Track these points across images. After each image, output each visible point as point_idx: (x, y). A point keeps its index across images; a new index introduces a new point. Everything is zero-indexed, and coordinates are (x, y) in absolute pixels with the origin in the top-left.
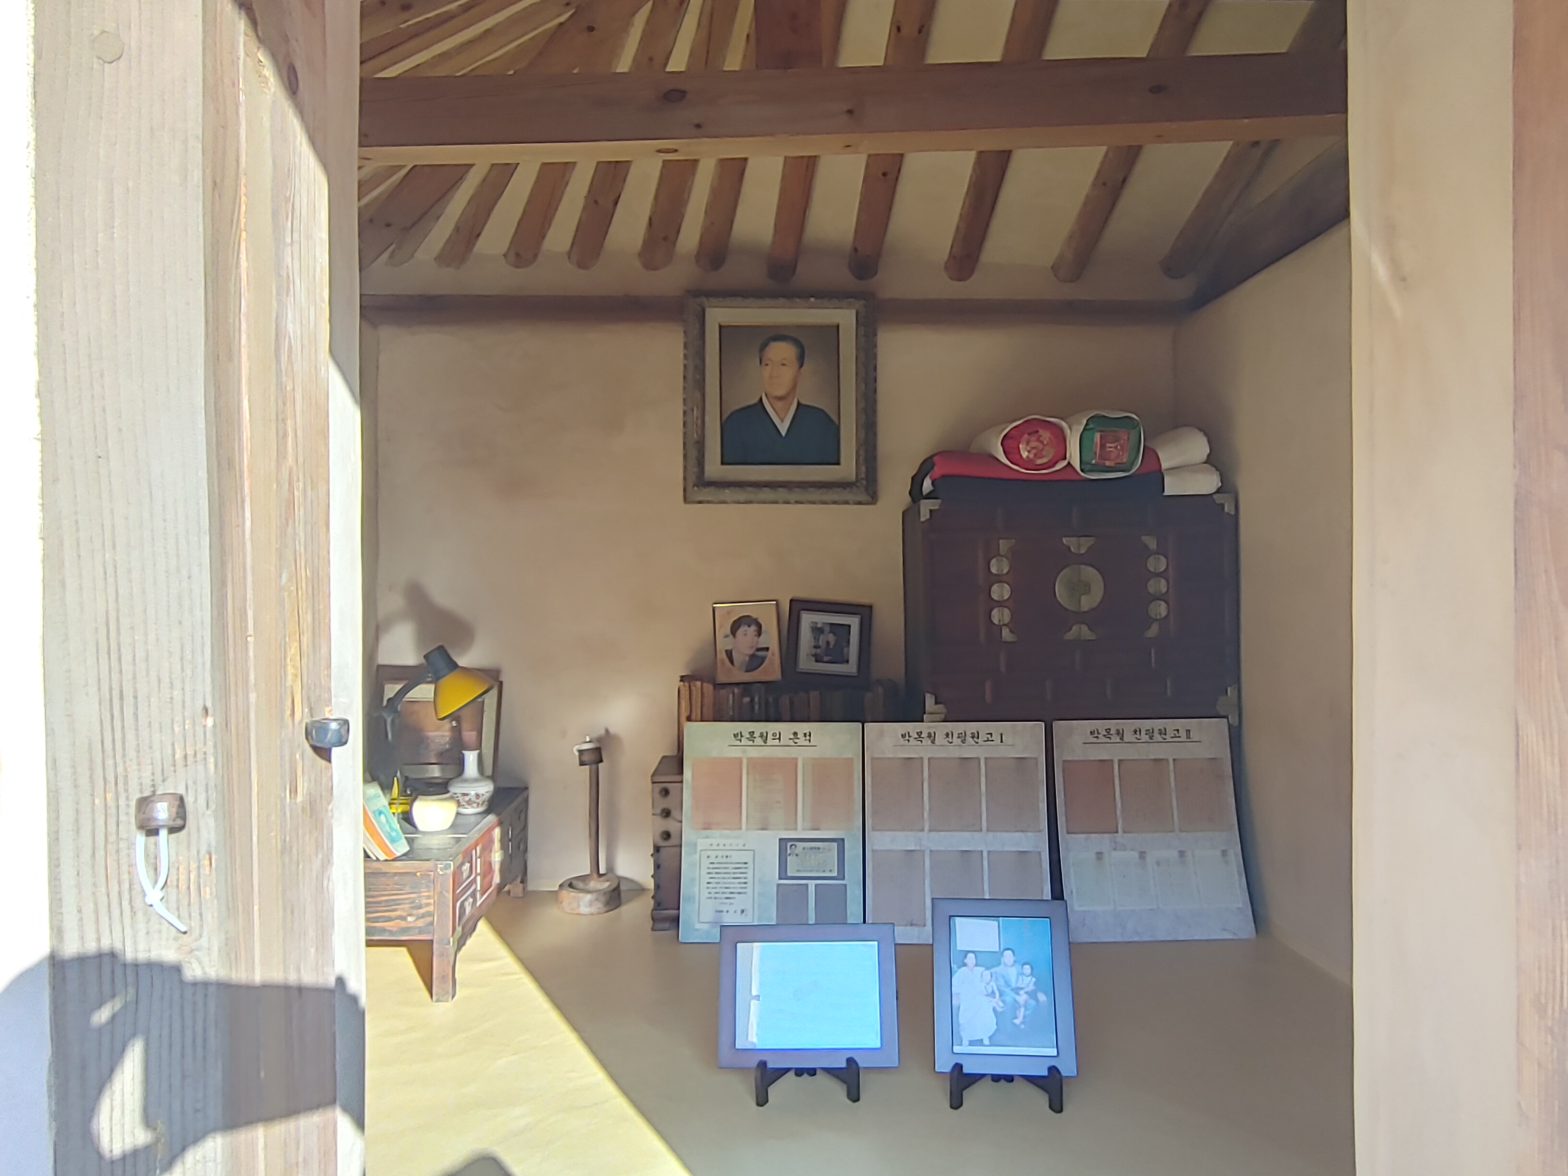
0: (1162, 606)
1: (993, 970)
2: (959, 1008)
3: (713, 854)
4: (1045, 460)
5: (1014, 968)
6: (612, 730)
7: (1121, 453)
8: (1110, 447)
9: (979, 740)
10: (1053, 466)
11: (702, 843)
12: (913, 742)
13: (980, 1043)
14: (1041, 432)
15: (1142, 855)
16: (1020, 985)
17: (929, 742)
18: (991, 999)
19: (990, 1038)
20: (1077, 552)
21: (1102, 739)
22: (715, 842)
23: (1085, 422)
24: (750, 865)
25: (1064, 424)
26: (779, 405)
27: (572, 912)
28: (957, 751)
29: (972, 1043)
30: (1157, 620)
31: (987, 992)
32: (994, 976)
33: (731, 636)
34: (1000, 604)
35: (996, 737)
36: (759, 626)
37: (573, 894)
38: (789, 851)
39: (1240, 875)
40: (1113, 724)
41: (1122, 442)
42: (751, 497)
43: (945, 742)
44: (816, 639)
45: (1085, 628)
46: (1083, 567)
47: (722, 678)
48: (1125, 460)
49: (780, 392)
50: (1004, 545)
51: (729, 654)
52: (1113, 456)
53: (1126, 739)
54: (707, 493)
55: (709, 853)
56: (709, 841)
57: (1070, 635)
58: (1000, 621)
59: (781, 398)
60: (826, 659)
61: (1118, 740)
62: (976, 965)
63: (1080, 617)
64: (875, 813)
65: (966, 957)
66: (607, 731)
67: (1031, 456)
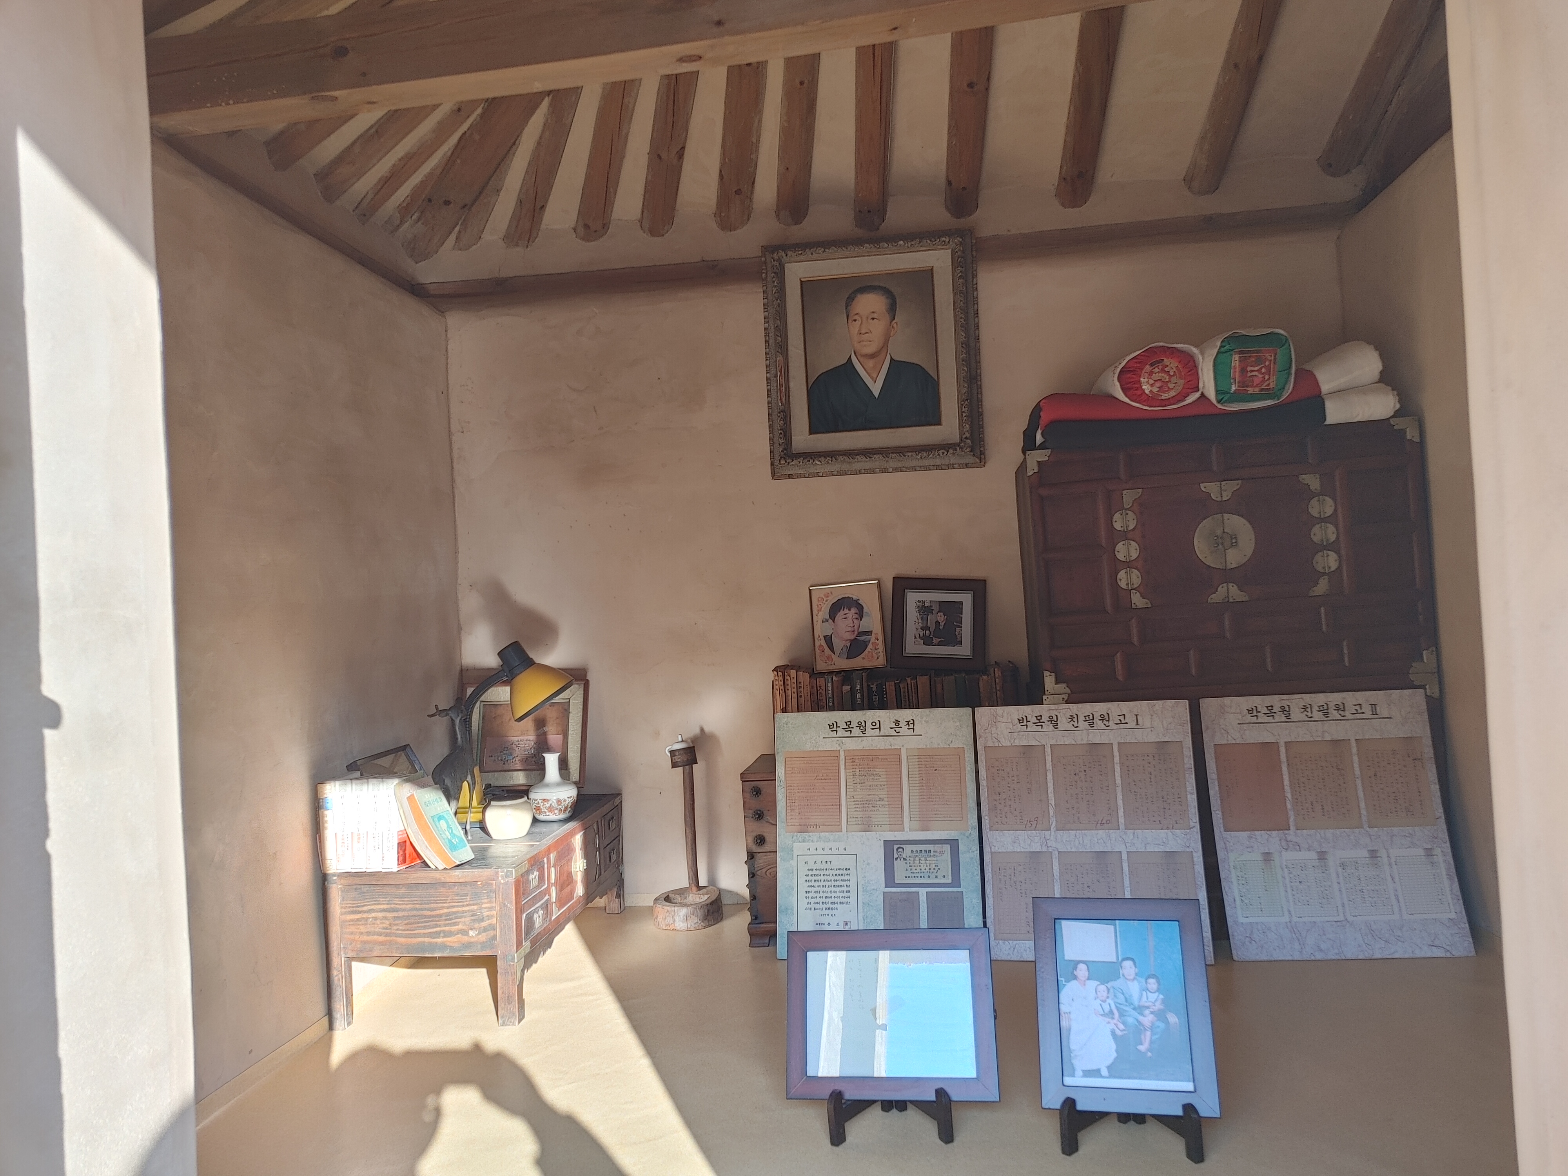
0: (1330, 558)
1: (1109, 985)
2: (1069, 1030)
3: (811, 860)
4: (1172, 393)
5: (1136, 982)
6: (707, 729)
7: (1267, 377)
8: (1252, 371)
9: (1111, 723)
10: (1183, 400)
11: (799, 848)
12: (1032, 727)
13: (1096, 1073)
14: (1166, 361)
15: (1322, 856)
16: (1144, 1002)
17: (1051, 728)
18: (1108, 1020)
19: (1109, 1068)
20: (1219, 499)
21: (1263, 718)
22: (812, 846)
23: (1219, 344)
24: (853, 871)
25: (1195, 350)
26: (870, 363)
27: (667, 928)
28: (1083, 736)
29: (1088, 1073)
30: (1325, 574)
31: (1104, 1011)
32: (1111, 990)
33: (830, 621)
34: (1128, 565)
35: (1130, 719)
36: (860, 608)
37: (668, 907)
38: (896, 856)
39: (1450, 878)
40: (1276, 701)
41: (1267, 363)
42: (845, 467)
43: (1069, 726)
44: (924, 619)
45: (1233, 589)
46: (1226, 516)
47: (821, 666)
48: (1271, 386)
49: (870, 350)
50: (1129, 497)
51: (828, 640)
52: (1257, 381)
53: (1294, 717)
54: (795, 467)
55: (807, 858)
56: (806, 845)
57: (1216, 598)
58: (1127, 584)
59: (872, 356)
60: (936, 640)
61: (1284, 719)
62: (1088, 979)
63: (1227, 575)
64: (993, 809)
65: (1075, 968)
66: (702, 730)
67: (1155, 390)
